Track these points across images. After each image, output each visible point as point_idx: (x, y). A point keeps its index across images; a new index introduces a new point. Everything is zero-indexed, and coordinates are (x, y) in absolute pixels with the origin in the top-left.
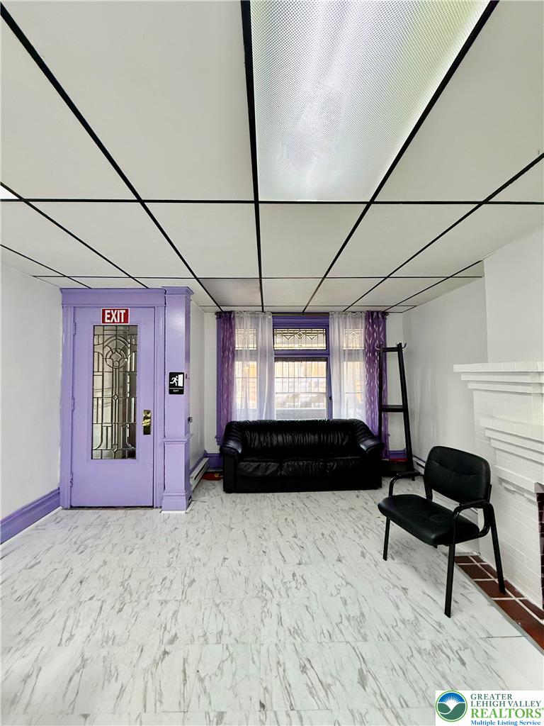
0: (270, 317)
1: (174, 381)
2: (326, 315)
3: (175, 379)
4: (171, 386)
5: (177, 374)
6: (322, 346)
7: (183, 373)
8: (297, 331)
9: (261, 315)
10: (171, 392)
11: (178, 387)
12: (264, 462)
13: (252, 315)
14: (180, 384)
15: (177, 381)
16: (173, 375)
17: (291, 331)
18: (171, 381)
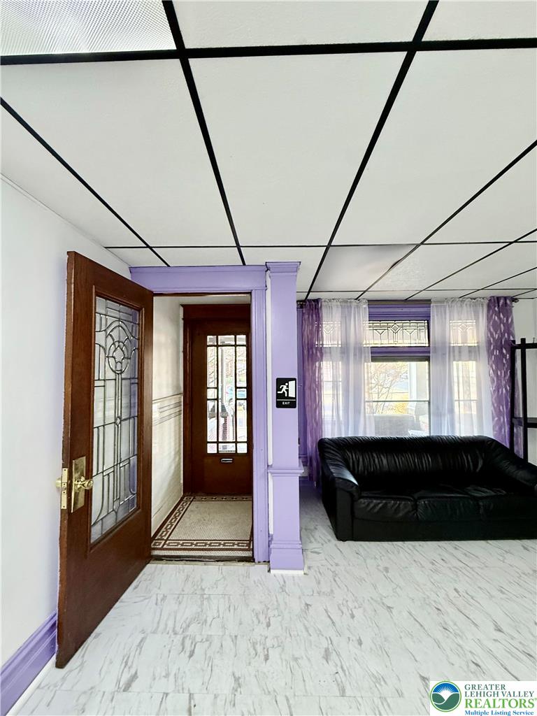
0: (364, 306)
1: (284, 390)
2: (427, 302)
3: (285, 387)
4: (278, 396)
5: (287, 380)
6: (423, 341)
7: (294, 379)
8: (391, 323)
9: (354, 303)
10: (279, 405)
11: (288, 397)
12: (393, 499)
13: (344, 304)
14: (292, 394)
15: (287, 390)
16: (281, 382)
17: (384, 324)
18: (278, 389)
